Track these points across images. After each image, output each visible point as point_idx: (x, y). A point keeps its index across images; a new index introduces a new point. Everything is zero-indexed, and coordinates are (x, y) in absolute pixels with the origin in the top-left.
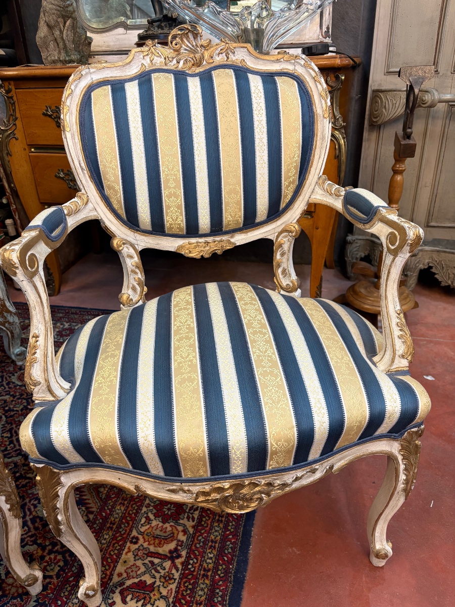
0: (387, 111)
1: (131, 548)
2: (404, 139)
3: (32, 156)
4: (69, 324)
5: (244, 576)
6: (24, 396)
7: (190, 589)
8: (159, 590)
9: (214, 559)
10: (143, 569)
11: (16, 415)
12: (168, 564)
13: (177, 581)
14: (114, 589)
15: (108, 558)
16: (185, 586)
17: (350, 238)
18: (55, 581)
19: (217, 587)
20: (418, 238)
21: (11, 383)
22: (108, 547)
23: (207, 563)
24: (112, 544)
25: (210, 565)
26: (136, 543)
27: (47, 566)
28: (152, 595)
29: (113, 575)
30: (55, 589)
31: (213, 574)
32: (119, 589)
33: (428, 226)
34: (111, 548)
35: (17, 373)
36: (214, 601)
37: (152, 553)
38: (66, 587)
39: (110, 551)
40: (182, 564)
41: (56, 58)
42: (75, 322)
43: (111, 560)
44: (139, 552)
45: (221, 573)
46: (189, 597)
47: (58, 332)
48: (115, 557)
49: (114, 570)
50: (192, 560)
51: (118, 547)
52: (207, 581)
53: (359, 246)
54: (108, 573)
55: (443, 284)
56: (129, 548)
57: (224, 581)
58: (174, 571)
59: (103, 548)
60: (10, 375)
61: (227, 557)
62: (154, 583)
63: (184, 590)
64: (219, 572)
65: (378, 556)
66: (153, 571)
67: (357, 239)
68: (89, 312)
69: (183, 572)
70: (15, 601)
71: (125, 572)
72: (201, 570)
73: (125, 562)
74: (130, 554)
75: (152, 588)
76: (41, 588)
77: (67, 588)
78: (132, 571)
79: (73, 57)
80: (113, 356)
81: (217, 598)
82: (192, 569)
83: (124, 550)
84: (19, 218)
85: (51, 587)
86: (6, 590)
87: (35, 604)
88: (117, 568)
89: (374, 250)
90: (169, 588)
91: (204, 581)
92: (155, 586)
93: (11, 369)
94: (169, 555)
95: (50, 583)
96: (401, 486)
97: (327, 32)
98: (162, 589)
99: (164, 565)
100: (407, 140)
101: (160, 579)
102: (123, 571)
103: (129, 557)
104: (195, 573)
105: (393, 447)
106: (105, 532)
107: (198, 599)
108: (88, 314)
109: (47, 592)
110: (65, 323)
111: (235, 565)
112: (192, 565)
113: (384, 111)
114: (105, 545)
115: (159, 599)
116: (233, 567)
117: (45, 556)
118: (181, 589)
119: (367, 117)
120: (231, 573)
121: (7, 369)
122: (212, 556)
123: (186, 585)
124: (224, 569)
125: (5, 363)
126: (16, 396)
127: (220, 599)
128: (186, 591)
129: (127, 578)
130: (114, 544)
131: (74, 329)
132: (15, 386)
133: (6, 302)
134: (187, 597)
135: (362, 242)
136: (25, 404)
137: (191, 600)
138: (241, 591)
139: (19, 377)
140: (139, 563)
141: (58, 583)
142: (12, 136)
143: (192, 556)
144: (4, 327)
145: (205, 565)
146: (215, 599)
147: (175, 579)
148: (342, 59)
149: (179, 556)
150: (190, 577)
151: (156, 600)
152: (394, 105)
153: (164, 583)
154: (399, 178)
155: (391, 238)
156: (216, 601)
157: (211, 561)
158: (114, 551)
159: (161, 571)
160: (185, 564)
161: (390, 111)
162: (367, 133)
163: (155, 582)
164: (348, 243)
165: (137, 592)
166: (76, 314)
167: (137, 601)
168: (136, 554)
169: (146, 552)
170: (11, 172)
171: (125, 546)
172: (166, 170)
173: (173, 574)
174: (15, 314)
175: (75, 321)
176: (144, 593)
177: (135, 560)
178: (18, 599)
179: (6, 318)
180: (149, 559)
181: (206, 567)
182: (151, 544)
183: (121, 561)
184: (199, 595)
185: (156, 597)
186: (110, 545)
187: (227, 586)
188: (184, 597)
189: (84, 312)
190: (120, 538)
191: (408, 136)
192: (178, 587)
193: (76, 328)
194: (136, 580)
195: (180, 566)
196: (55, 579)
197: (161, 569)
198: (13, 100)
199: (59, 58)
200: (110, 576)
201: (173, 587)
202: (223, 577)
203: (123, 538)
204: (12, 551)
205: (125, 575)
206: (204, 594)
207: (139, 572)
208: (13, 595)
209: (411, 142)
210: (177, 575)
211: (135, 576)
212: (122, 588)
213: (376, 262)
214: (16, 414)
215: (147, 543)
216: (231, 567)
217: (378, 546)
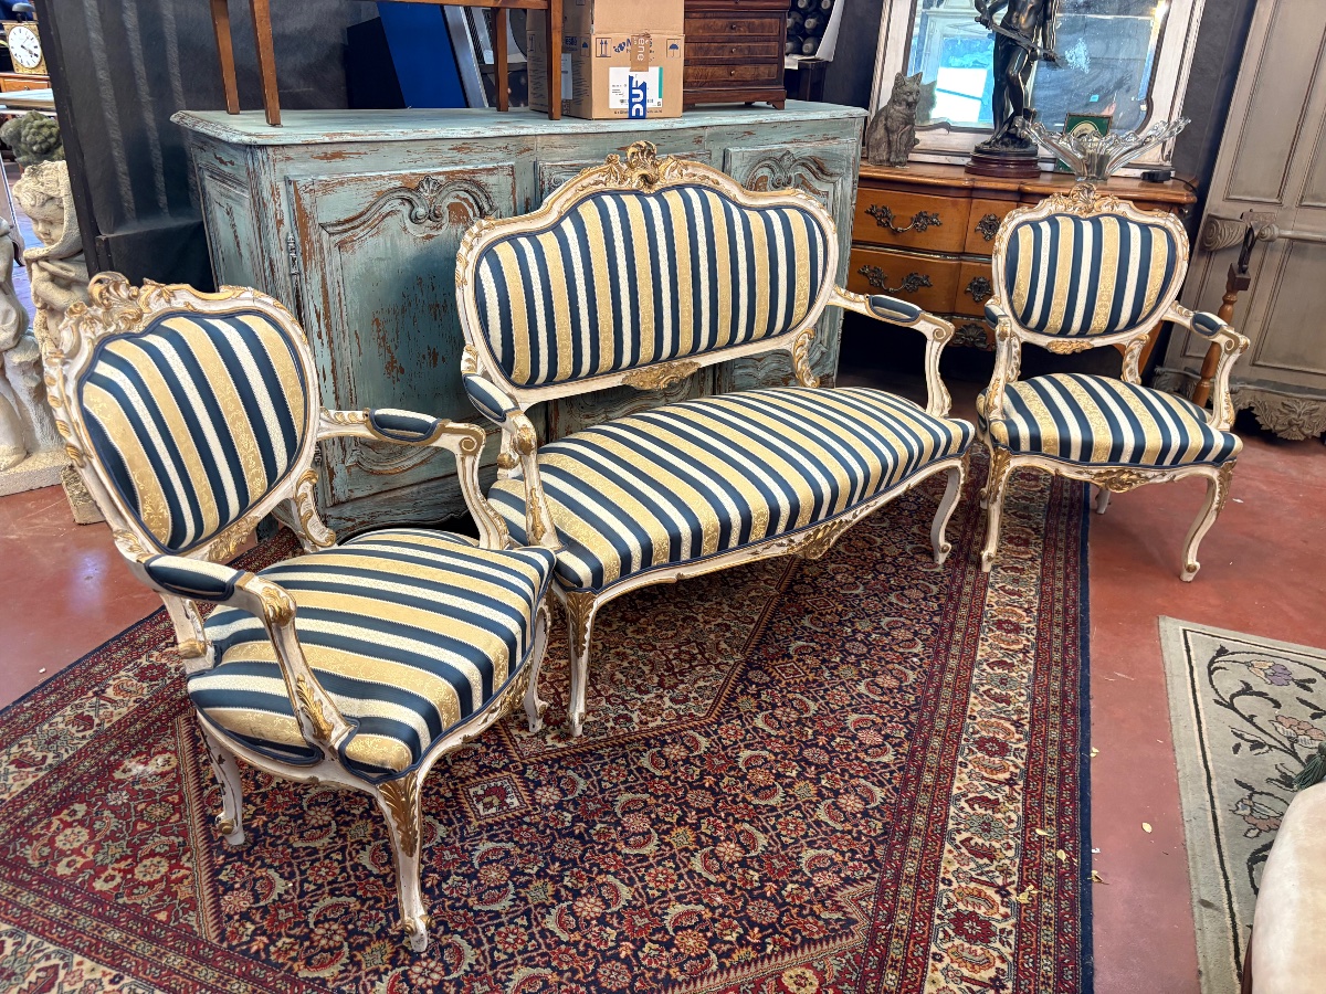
0: (1222, 239)
2: (1239, 272)
9: (1062, 565)
17: (1158, 369)
20: (1246, 345)
33: (1254, 365)
36: (1069, 579)
45: (1071, 570)
46: (1052, 575)
53: (1169, 379)
55: (1264, 428)
64: (1069, 570)
65: (1188, 570)
81: (1071, 578)
82: (1049, 566)
89: (1186, 385)
96: (1215, 506)
97: (1168, 156)
100: (1242, 274)
105: (1213, 473)
113: (1219, 238)
135: (1173, 375)
148: (1188, 197)
152: (1231, 234)
154: (1229, 308)
155: (1229, 344)
161: (1226, 239)
162: (1196, 257)
191: (1244, 271)
209: (1246, 277)
216: (1077, 568)
217: (1190, 562)
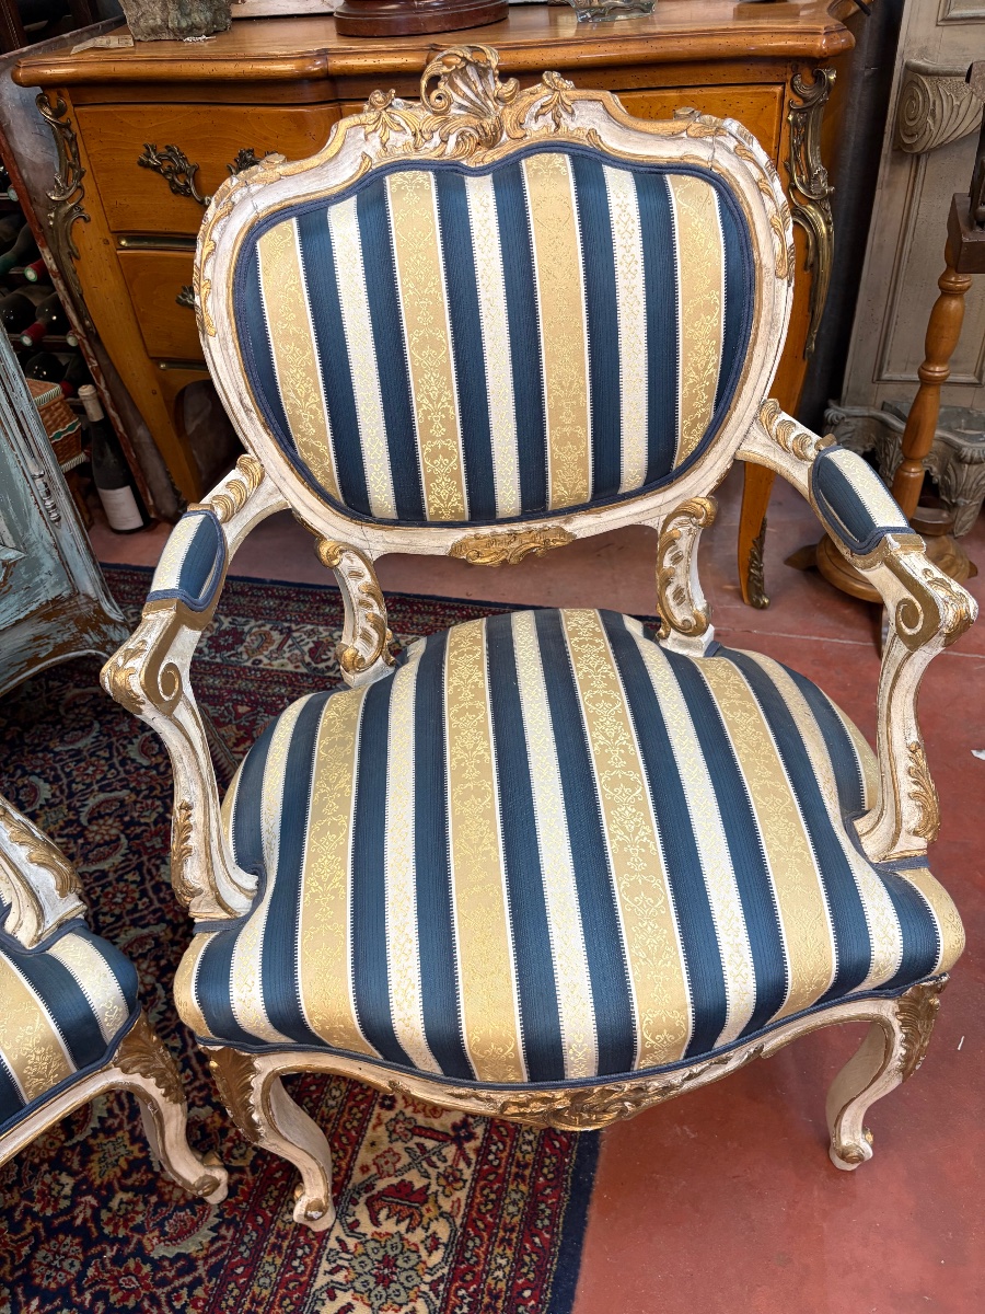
0: (938, 125)
1: (382, 1117)
2: (972, 228)
3: (125, 257)
4: (229, 619)
5: (591, 1179)
6: (157, 792)
7: (492, 1201)
8: (436, 1201)
9: (535, 1145)
10: (406, 1159)
11: (145, 834)
12: (450, 1151)
13: (468, 1185)
14: (356, 1196)
15: (341, 1136)
16: (483, 1196)
17: (832, 412)
18: (249, 1177)
19: (540, 1199)
20: (964, 624)
21: (129, 762)
22: (341, 1113)
23: (522, 1152)
24: (347, 1110)
25: (527, 1156)
26: (391, 1108)
27: (232, 1148)
28: (424, 1210)
29: (352, 1169)
30: (250, 1194)
31: (534, 1174)
32: (365, 1196)
34: (346, 1117)
35: (136, 737)
36: (536, 1226)
37: (420, 1127)
38: (269, 1190)
39: (345, 1123)
40: (477, 1151)
41: (159, 22)
42: (243, 616)
43: (348, 1139)
44: (398, 1126)
45: (549, 1172)
46: (491, 1216)
47: (209, 639)
48: (354, 1133)
49: (353, 1158)
50: (495, 1144)
51: (359, 1115)
52: (523, 1188)
53: (854, 431)
54: (344, 1164)
56: (378, 1117)
57: (554, 1188)
58: (462, 1165)
59: (331, 1117)
60: (125, 742)
61: (560, 1142)
62: (427, 1187)
63: (481, 1203)
64: (545, 1171)
65: (844, 1156)
66: (425, 1164)
67: (848, 416)
68: (269, 589)
69: (478, 1167)
70: (182, 1214)
71: (374, 1164)
72: (511, 1164)
73: (373, 1144)
74: (381, 1130)
75: (422, 1198)
76: (226, 1193)
77: (271, 1192)
78: (387, 1163)
79: (198, 18)
80: (336, 829)
81: (542, 1220)
82: (496, 1163)
83: (369, 1120)
84: (107, 388)
85: (243, 1190)
86: (164, 1193)
87: (217, 1220)
88: (359, 1156)
89: (886, 442)
90: (454, 1198)
91: (517, 1186)
92: (429, 1192)
93: (126, 728)
94: (452, 1133)
95: (240, 1181)
96: (895, 1062)
98: (442, 1200)
99: (444, 1152)
100: (978, 230)
101: (437, 1179)
102: (370, 1162)
103: (379, 1134)
104: (501, 1171)
106: (333, 1085)
107: (508, 1222)
108: (268, 596)
109: (236, 1199)
110: (222, 618)
111: (574, 1157)
112: (495, 1154)
113: (930, 121)
114: (335, 1111)
115: (437, 1219)
116: (570, 1161)
117: (228, 1129)
118: (477, 1201)
119: (888, 129)
120: (567, 1172)
121: (117, 729)
122: (531, 1137)
123: (485, 1192)
124: (554, 1165)
125: (112, 713)
126: (141, 791)
127: (547, 1222)
128: (486, 1205)
129: (378, 1176)
130: (351, 1109)
131: (243, 633)
132: (137, 769)
133: (103, 604)
134: (488, 1216)
135: (860, 423)
136: (161, 810)
137: (494, 1223)
138: (585, 1209)
139: (143, 746)
140: (399, 1147)
141: (254, 1180)
142: (76, 214)
143: (495, 1137)
144: (105, 652)
145: (519, 1155)
146: (539, 1222)
147: (465, 1181)
148: (832, 36)
149: (471, 1136)
150: (492, 1177)
151: (431, 1220)
152: (955, 110)
153: (445, 1187)
154: (954, 304)
155: (907, 612)
156: (540, 1226)
157: (529, 1148)
158: (351, 1123)
159: (439, 1164)
160: (482, 1152)
161: (944, 123)
162: (887, 169)
163: (429, 1184)
164: (827, 424)
165: (397, 1203)
166: (243, 594)
167: (398, 1222)
168: (391, 1128)
169: (410, 1127)
170: (81, 296)
171: (371, 1114)
172: (426, 401)
173: (461, 1171)
174: (122, 625)
175: (242, 612)
176: (410, 1207)
177: (391, 1142)
178: (188, 1210)
179: (105, 635)
180: (417, 1139)
181: (521, 1159)
182: (419, 1112)
183: (365, 1143)
184: (509, 1214)
185: (431, 1215)
186: (343, 1111)
187: (559, 1198)
188: (482, 1216)
189: (260, 589)
190: (360, 1097)
191: (980, 222)
192: (471, 1196)
193: (246, 628)
194: (395, 1181)
195: (473, 1156)
196: (249, 1173)
197: (439, 1160)
198: (71, 131)
199: (165, 21)
200: (347, 1171)
201: (462, 1195)
202: (551, 1180)
203: (367, 1097)
204: (172, 1146)
205: (374, 1170)
206: (519, 1211)
207: (399, 1166)
208: (178, 1202)
210: (468, 1174)
211: (392, 1172)
212: (369, 1195)
213: (890, 470)
214: (145, 831)
215: (411, 1109)
216: (566, 1160)
217: (846, 1141)
